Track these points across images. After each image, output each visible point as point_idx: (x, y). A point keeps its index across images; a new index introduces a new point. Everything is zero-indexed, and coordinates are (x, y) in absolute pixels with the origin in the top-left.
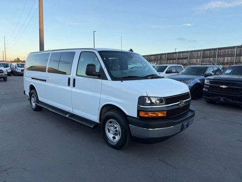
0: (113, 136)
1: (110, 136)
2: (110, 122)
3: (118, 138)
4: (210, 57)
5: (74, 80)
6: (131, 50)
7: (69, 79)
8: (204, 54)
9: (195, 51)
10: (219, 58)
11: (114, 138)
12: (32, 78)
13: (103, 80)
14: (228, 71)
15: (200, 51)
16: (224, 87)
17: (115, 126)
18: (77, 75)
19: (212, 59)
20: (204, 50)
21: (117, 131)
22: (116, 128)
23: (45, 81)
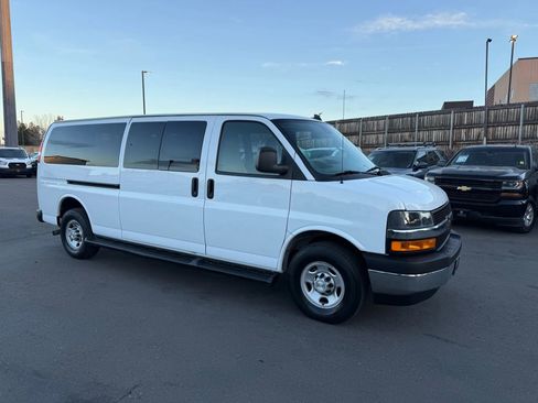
0: (320, 296)
1: (314, 297)
2: (312, 270)
3: (333, 300)
4: (403, 130)
5: (211, 183)
6: (317, 117)
7: (195, 181)
8: (391, 125)
9: (372, 119)
10: (421, 133)
11: (324, 301)
12: (70, 182)
13: (295, 182)
14: (462, 159)
15: (384, 118)
16: (464, 188)
17: (326, 275)
18: (217, 172)
19: (407, 134)
20: (392, 117)
21: (330, 285)
22: (328, 279)
23: (117, 187)
